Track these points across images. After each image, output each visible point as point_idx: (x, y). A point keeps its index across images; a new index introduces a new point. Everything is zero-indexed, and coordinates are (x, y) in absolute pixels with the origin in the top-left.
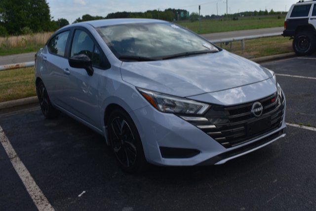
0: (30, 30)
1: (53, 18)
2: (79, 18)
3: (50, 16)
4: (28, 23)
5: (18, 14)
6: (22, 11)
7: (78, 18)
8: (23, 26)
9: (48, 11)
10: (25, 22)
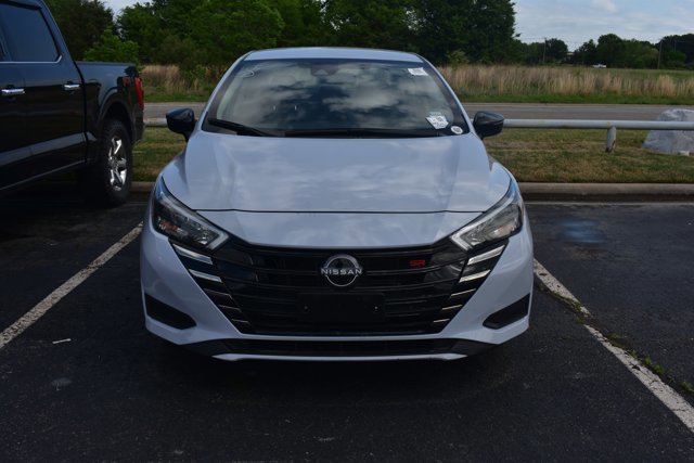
0: (465, 58)
1: (518, 35)
2: (591, 41)
3: (512, 31)
4: (463, 42)
5: (447, 22)
6: (455, 17)
7: (588, 41)
8: (453, 47)
9: (511, 21)
10: (457, 40)
